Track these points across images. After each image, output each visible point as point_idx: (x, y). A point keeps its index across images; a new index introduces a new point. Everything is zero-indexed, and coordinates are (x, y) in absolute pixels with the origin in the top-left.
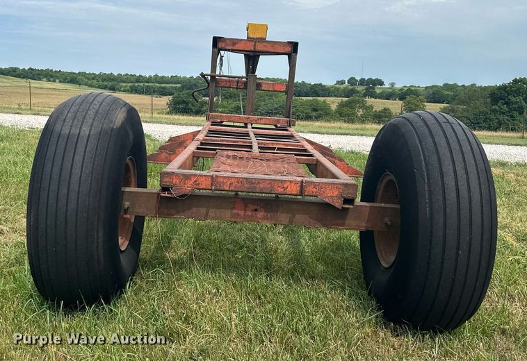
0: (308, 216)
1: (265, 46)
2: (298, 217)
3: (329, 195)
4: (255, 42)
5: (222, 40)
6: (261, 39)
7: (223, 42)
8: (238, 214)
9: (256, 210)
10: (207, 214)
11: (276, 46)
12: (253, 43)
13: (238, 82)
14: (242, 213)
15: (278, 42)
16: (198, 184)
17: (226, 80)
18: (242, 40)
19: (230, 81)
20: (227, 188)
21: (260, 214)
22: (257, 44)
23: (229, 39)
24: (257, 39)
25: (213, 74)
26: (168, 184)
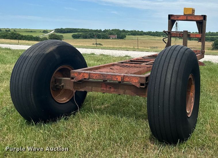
0: (131, 91)
1: (192, 18)
2: (127, 91)
3: (134, 82)
4: (187, 16)
5: (173, 16)
6: (189, 14)
7: (173, 17)
8: (104, 90)
9: (110, 88)
10: (92, 89)
11: (196, 17)
12: (186, 17)
13: (180, 34)
14: (105, 89)
15: (197, 15)
16: (84, 76)
17: (175, 34)
18: (181, 15)
19: (176, 34)
20: (95, 78)
21: (112, 90)
22: (188, 17)
23: (175, 15)
24: (188, 14)
25: (169, 31)
26: (73, 76)
